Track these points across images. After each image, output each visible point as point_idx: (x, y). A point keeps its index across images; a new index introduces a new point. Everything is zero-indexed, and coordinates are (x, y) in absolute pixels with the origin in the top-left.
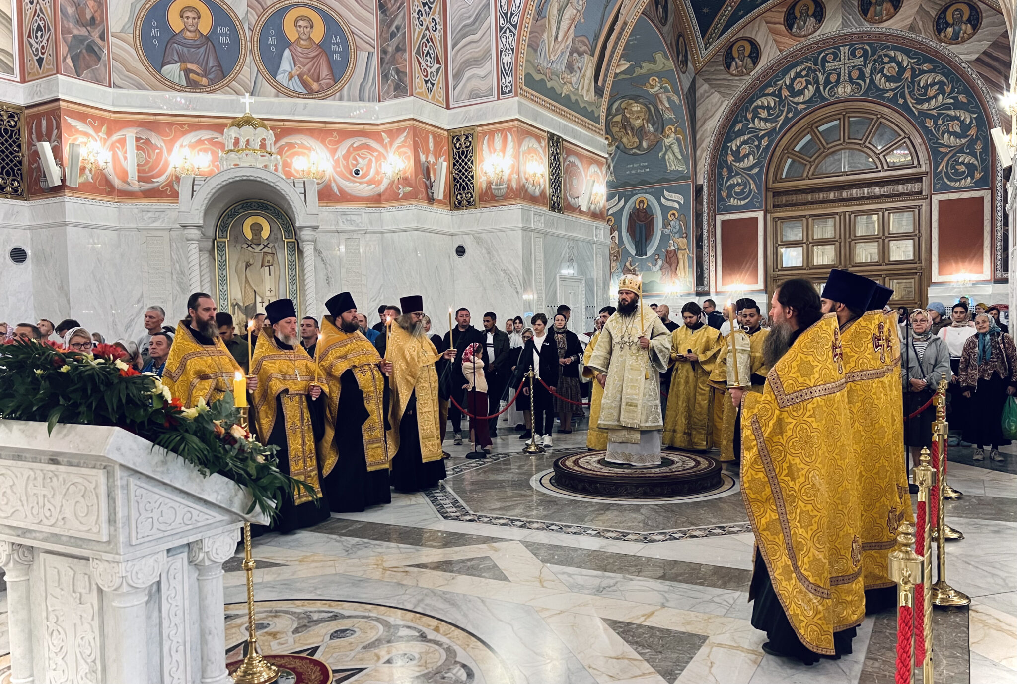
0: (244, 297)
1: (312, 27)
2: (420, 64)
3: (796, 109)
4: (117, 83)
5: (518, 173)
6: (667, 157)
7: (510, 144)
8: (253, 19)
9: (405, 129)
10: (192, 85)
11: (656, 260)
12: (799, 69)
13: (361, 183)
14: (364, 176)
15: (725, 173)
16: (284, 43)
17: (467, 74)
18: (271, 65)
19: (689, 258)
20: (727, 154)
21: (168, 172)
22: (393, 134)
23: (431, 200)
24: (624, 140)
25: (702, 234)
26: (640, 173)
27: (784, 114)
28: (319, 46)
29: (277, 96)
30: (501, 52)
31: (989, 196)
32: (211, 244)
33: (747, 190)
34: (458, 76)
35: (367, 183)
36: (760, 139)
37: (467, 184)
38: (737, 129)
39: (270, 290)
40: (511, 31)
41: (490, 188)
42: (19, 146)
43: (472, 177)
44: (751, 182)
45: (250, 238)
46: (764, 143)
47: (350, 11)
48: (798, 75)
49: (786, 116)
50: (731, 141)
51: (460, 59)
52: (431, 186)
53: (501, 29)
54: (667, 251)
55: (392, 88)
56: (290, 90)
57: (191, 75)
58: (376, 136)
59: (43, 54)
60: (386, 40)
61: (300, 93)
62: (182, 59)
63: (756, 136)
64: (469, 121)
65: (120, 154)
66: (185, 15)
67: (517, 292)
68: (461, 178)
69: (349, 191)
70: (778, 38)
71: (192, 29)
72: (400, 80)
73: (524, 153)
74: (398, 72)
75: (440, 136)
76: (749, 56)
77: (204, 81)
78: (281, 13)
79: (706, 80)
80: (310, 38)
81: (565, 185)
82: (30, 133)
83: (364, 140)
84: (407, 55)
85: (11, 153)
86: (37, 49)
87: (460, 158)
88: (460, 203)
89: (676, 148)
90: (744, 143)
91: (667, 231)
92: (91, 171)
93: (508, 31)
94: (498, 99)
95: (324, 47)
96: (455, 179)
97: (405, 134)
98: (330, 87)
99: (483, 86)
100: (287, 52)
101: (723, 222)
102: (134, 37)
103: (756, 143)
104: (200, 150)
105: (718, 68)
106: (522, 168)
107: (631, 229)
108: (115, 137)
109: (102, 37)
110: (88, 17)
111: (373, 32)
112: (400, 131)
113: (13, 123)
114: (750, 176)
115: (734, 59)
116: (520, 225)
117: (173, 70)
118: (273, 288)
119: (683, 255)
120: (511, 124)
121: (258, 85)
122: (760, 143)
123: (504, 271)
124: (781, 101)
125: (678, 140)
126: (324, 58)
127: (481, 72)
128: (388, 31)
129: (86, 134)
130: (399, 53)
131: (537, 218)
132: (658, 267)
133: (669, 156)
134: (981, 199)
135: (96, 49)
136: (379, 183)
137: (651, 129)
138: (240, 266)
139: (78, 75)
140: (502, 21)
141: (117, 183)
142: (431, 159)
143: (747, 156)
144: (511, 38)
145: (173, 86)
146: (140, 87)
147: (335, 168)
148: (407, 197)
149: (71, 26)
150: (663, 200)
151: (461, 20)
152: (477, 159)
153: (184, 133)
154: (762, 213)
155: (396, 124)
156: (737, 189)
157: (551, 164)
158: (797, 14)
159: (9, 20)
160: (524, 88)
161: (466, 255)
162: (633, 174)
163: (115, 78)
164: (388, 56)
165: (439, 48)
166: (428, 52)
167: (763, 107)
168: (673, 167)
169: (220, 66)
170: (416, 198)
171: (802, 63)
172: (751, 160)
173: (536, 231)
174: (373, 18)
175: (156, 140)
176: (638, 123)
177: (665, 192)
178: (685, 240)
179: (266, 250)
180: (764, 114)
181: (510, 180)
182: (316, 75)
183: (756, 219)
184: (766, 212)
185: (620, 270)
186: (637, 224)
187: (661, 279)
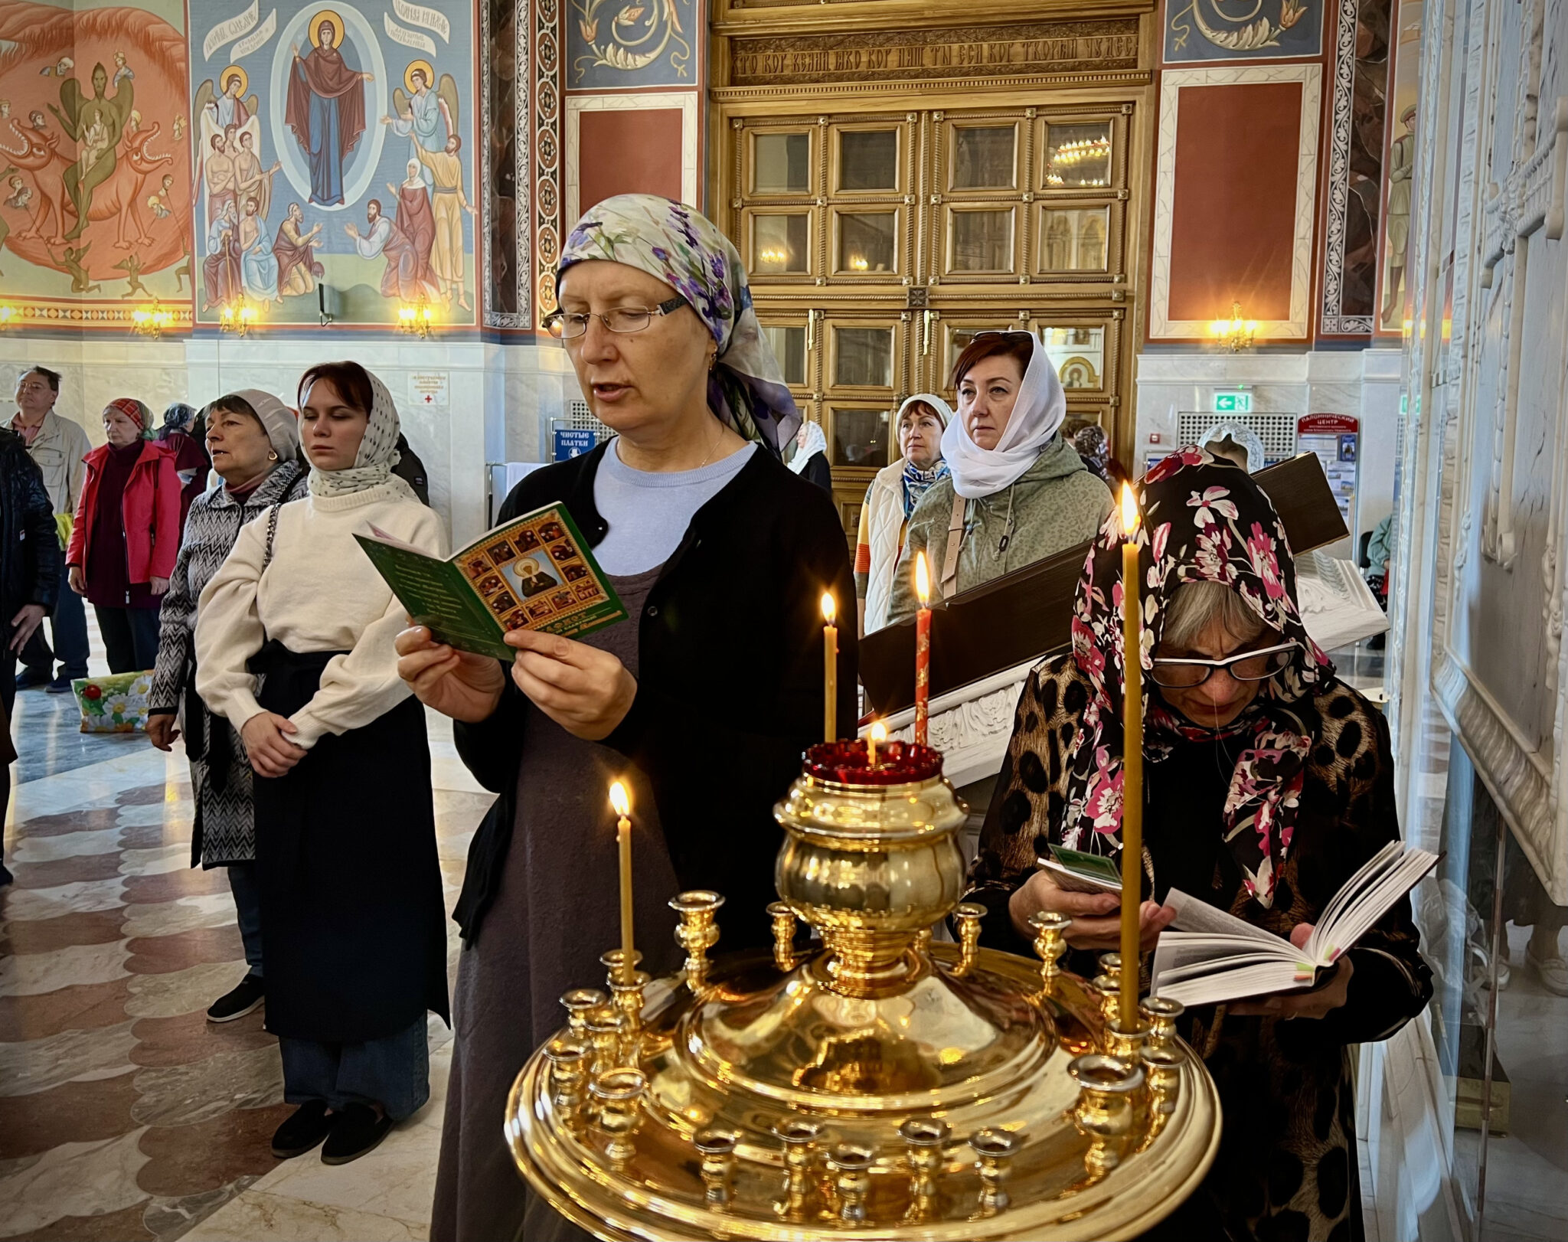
11: (372, 220)
19: (466, 216)
31: (1318, 80)
33: (652, 22)
54: (403, 193)
91: (403, 127)
101: (587, 117)
107: (298, 115)
119: (449, 208)
132: (377, 240)
134: (1294, 90)
150: (390, 26)
154: (694, 96)
156: (624, 16)
178: (453, 159)
183: (678, 113)
184: (710, 97)
185: (267, 246)
186: (316, 98)
187: (386, 281)
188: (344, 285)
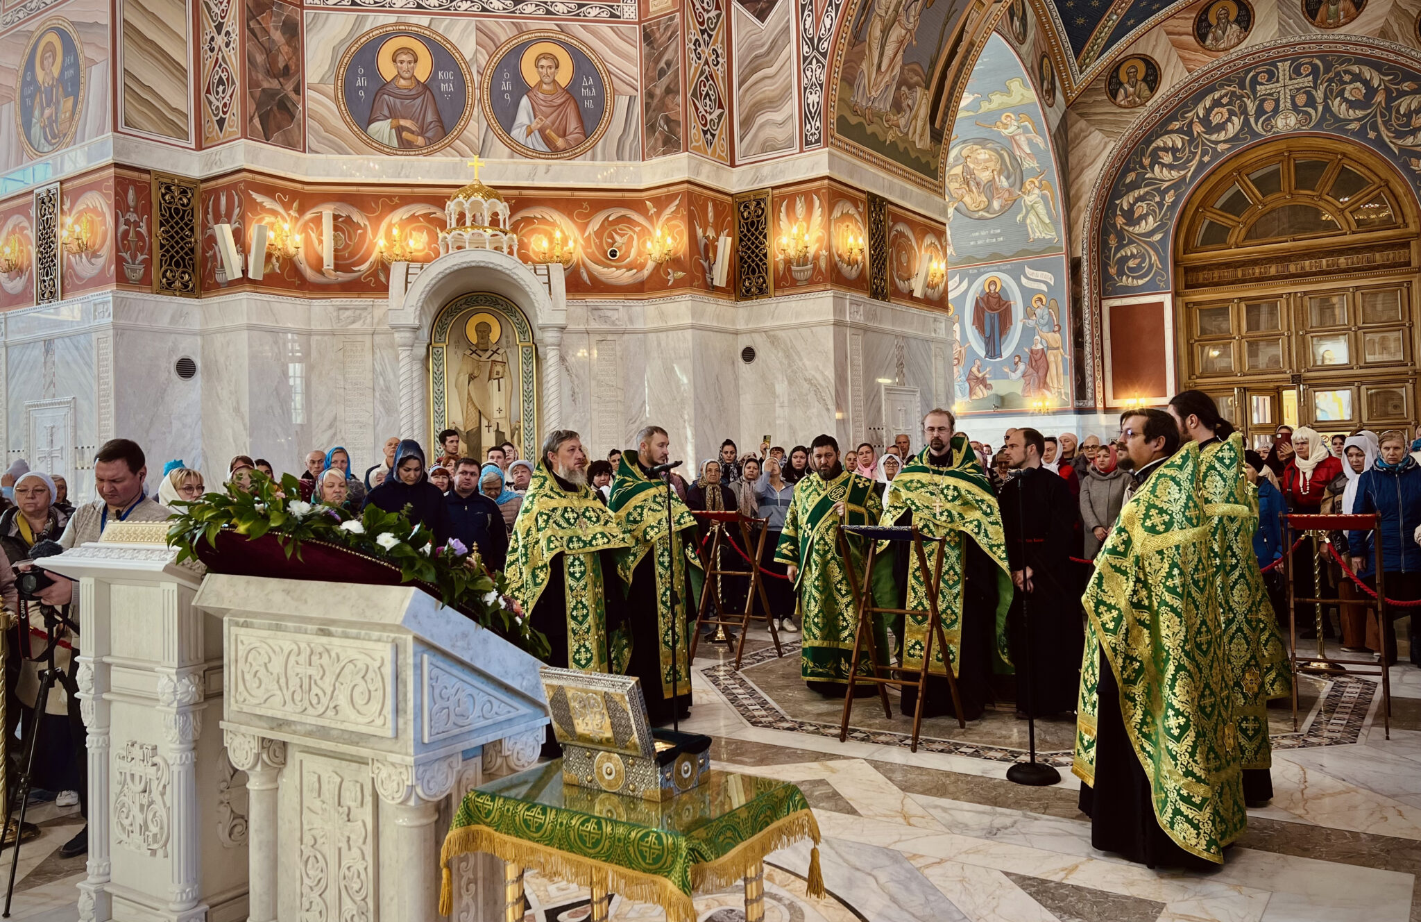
0: (466, 420)
1: (557, 67)
2: (697, 109)
3: (1215, 150)
4: (313, 147)
5: (829, 249)
6: (1028, 221)
7: (817, 211)
8: (483, 59)
9: (676, 195)
10: (406, 146)
11: (1016, 364)
12: (1217, 95)
13: (618, 268)
14: (622, 259)
15: (1113, 242)
16: (521, 88)
17: (760, 120)
18: (505, 117)
19: (1064, 359)
20: (1115, 215)
21: (372, 259)
22: (661, 203)
23: (711, 289)
24: (967, 199)
25: (1082, 326)
26: (990, 244)
27: (1197, 158)
28: (567, 90)
29: (512, 157)
30: (805, 89)
32: (424, 350)
33: (1146, 264)
34: (747, 123)
35: (625, 267)
36: (1163, 193)
37: (757, 265)
38: (1128, 180)
39: (500, 411)
40: (818, 61)
41: (789, 269)
42: (192, 230)
43: (765, 255)
44: (1152, 253)
45: (475, 342)
46: (1169, 198)
47: (606, 45)
48: (1217, 103)
49: (1201, 161)
50: (1121, 197)
51: (749, 100)
52: (711, 270)
53: (805, 58)
54: (1032, 351)
55: (660, 143)
56: (528, 149)
57: (404, 134)
58: (638, 206)
59: (225, 113)
60: (652, 80)
61: (540, 153)
62: (393, 114)
63: (1158, 190)
64: (761, 181)
65: (313, 236)
66: (399, 59)
67: (828, 409)
68: (749, 257)
69: (603, 278)
70: (1186, 54)
71: (407, 75)
72: (671, 131)
73: (837, 220)
74: (668, 121)
75: (722, 202)
76: (1144, 80)
77: (420, 141)
78: (519, 51)
79: (1082, 115)
80: (554, 81)
81: (891, 263)
82: (206, 213)
83: (623, 212)
84: (680, 99)
85: (182, 239)
86: (217, 108)
87: (748, 231)
88: (748, 291)
89: (1041, 209)
90: (1140, 199)
91: (1031, 323)
92: (278, 259)
93: (814, 61)
94: (801, 151)
95: (572, 92)
96: (742, 258)
97: (677, 202)
98: (579, 144)
99: (780, 134)
100: (525, 101)
101: (1112, 309)
102: (336, 89)
103: (1157, 199)
104: (414, 229)
105: (1100, 98)
106: (834, 242)
107: (979, 321)
108: (309, 215)
109: (297, 90)
110: (281, 65)
111: (635, 70)
112: (670, 198)
113: (185, 201)
114: (1151, 245)
115: (1121, 84)
116: (831, 318)
117: (382, 129)
118: (503, 408)
119: (1055, 356)
120: (818, 184)
121: (488, 144)
122: (1163, 199)
123: (809, 381)
124: (1192, 140)
125: (1043, 197)
126: (572, 106)
127: (778, 117)
128: (655, 69)
129: (274, 213)
130: (670, 96)
131: (855, 308)
132: (1019, 373)
133: (1032, 219)
135: (289, 105)
136: (642, 267)
137: (1005, 184)
138: (461, 378)
139: (267, 138)
140: (806, 48)
141: (310, 274)
142: (711, 233)
143: (1144, 217)
144: (819, 71)
145: (381, 148)
146: (341, 151)
147: (584, 248)
148: (678, 284)
149: (260, 77)
150: (1024, 281)
151: (751, 48)
152: (770, 231)
153: (394, 208)
154: (1169, 296)
155: (665, 190)
156: (1131, 264)
157: (872, 236)
158: (1213, 21)
159: (184, 72)
160: (837, 135)
161: (756, 360)
162: (981, 246)
163: (311, 140)
164: (656, 101)
165: (722, 86)
166: (707, 94)
167: (1165, 149)
168: (1038, 234)
169: (440, 120)
170: (691, 286)
171: (1222, 86)
172: (1151, 223)
173: (854, 326)
174: (635, 52)
175: (357, 217)
176: (985, 176)
177: (1027, 270)
178: (1057, 335)
179: (495, 357)
180: (1167, 158)
181: (816, 258)
182: (561, 128)
183: (1162, 304)
184: (1176, 295)
185: (964, 378)
186: (988, 313)
187: (1024, 390)
188: (1002, 393)
